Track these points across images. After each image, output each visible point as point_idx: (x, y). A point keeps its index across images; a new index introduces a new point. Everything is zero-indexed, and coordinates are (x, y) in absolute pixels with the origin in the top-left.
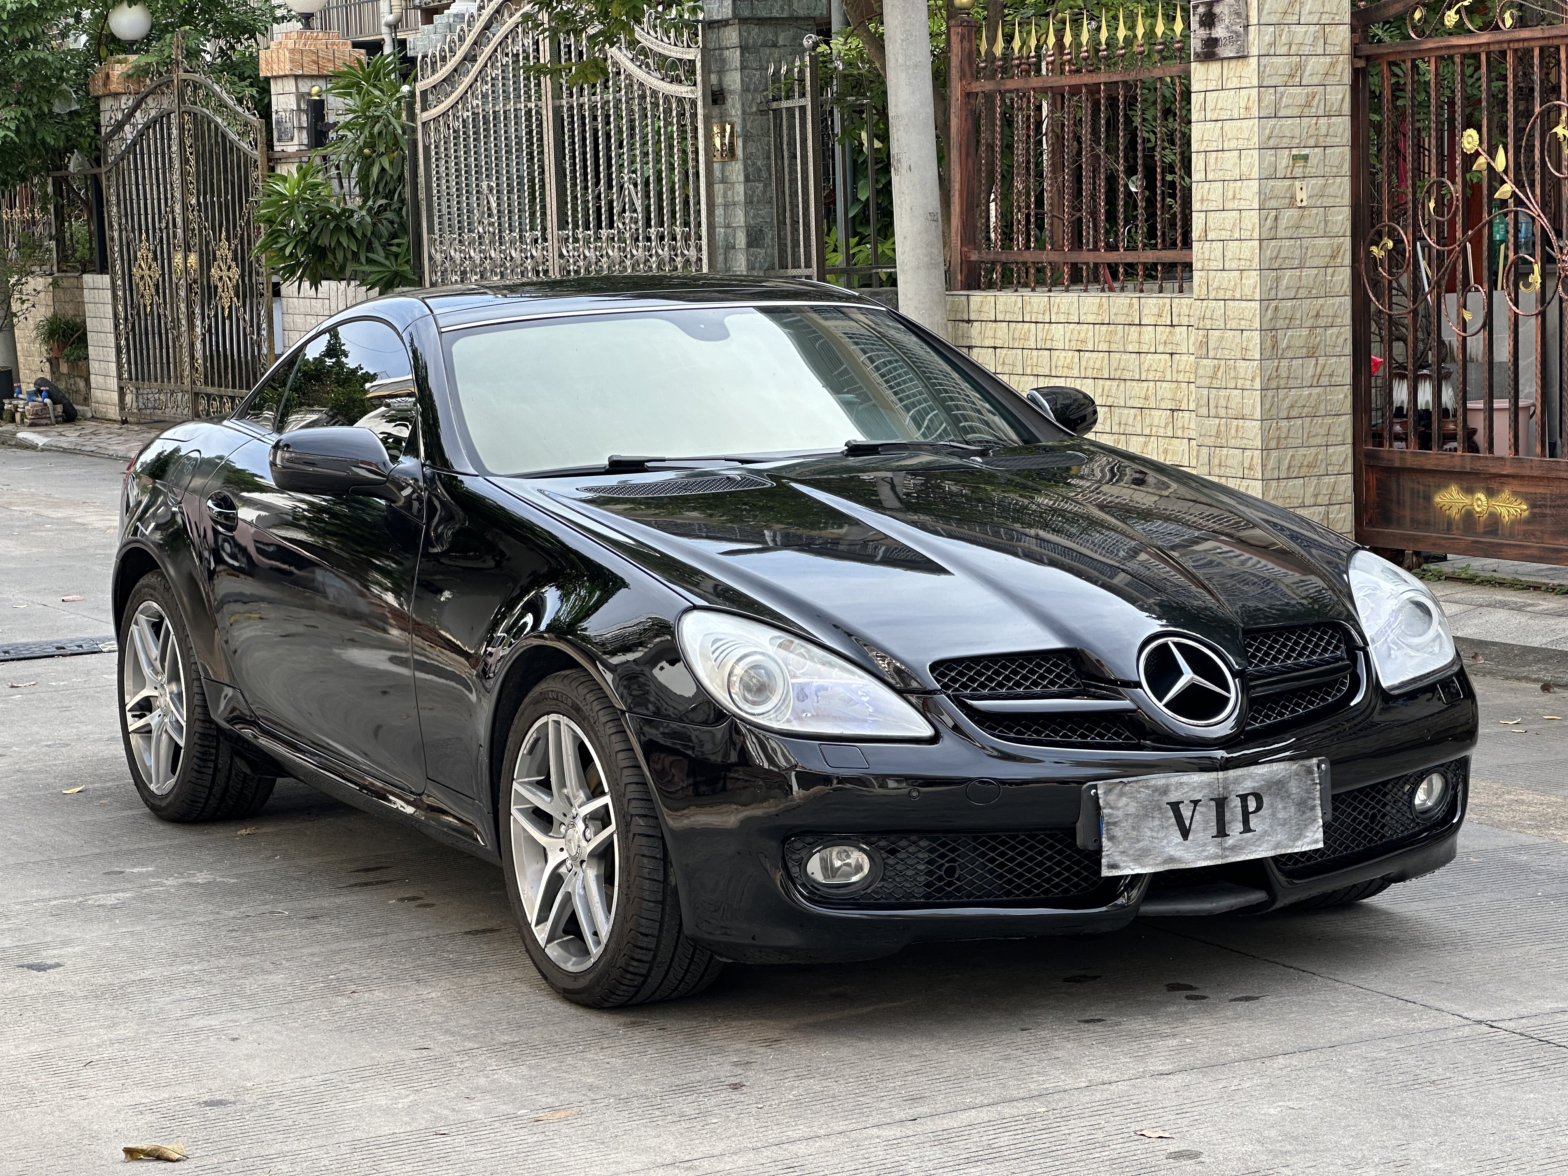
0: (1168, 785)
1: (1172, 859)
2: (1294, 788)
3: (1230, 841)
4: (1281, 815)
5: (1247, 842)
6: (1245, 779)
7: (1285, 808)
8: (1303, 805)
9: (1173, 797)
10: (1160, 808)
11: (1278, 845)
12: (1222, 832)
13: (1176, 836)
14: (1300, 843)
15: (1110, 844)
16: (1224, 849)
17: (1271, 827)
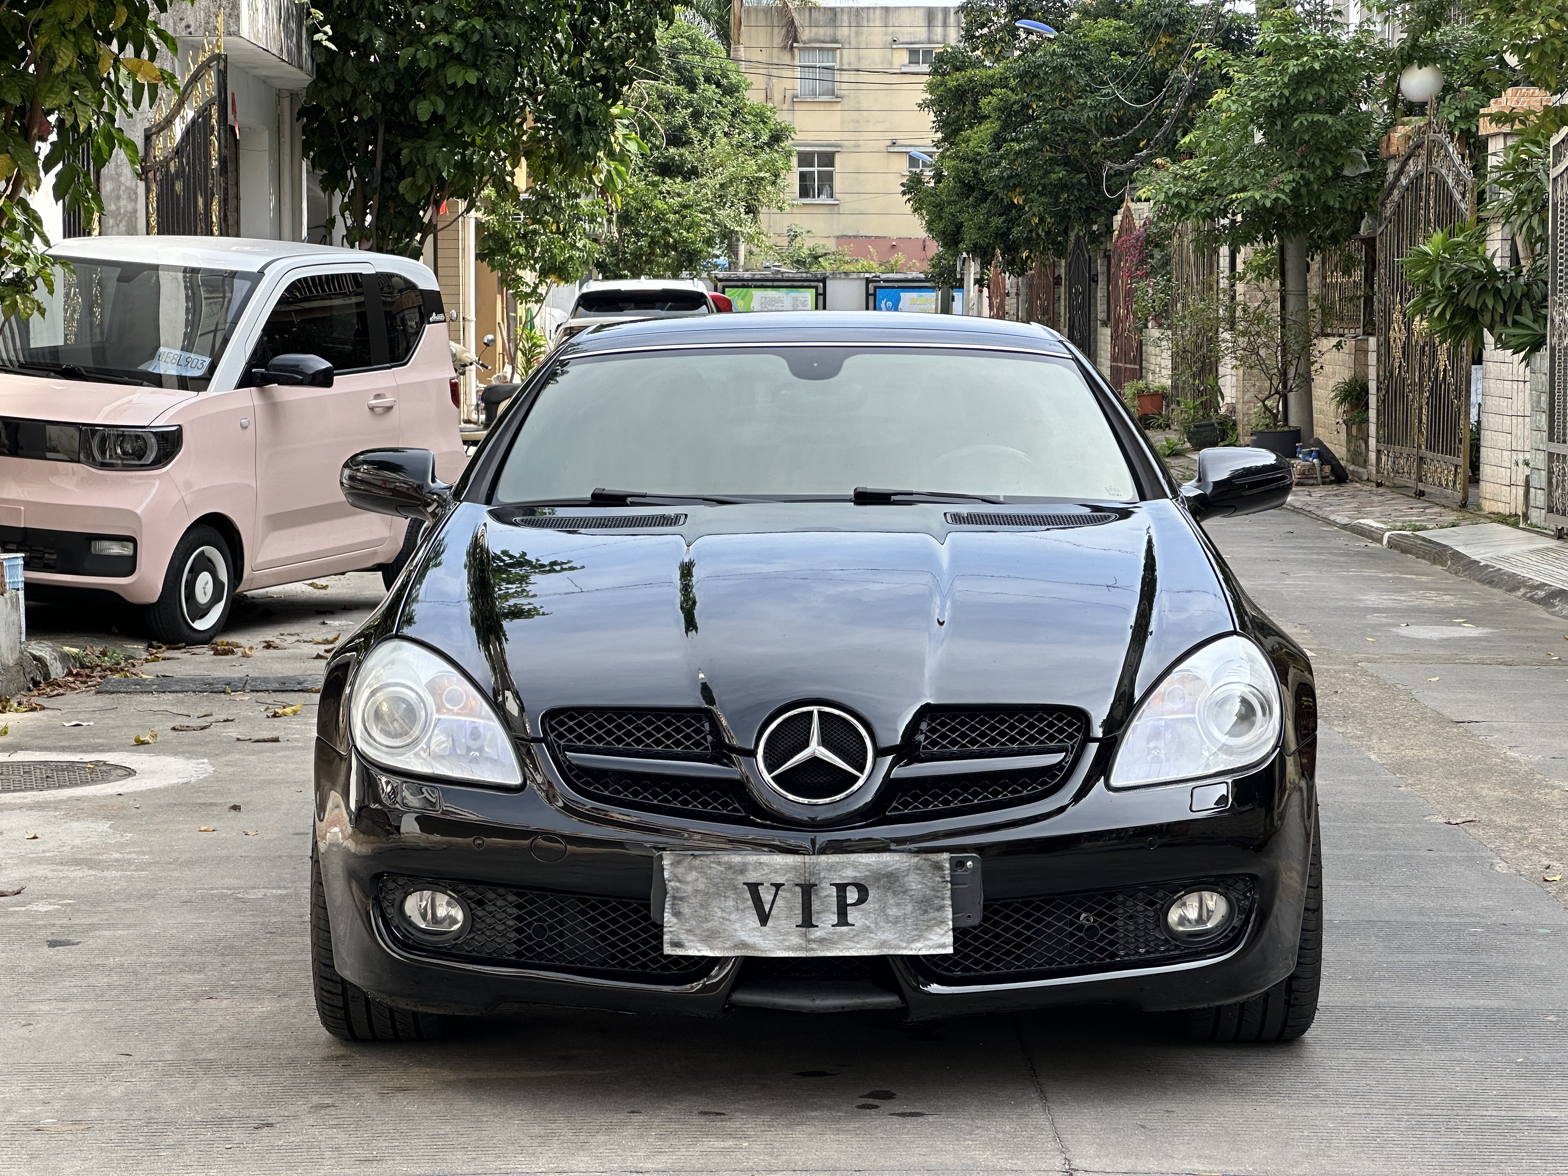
0: (745, 864)
1: (744, 945)
2: (914, 883)
3: (816, 934)
4: (893, 911)
5: (842, 936)
6: (845, 867)
7: (898, 904)
8: (926, 904)
9: (752, 877)
10: (735, 888)
11: (883, 944)
12: (807, 922)
13: (753, 920)
14: (919, 945)
15: (674, 920)
16: (809, 941)
17: (876, 923)
